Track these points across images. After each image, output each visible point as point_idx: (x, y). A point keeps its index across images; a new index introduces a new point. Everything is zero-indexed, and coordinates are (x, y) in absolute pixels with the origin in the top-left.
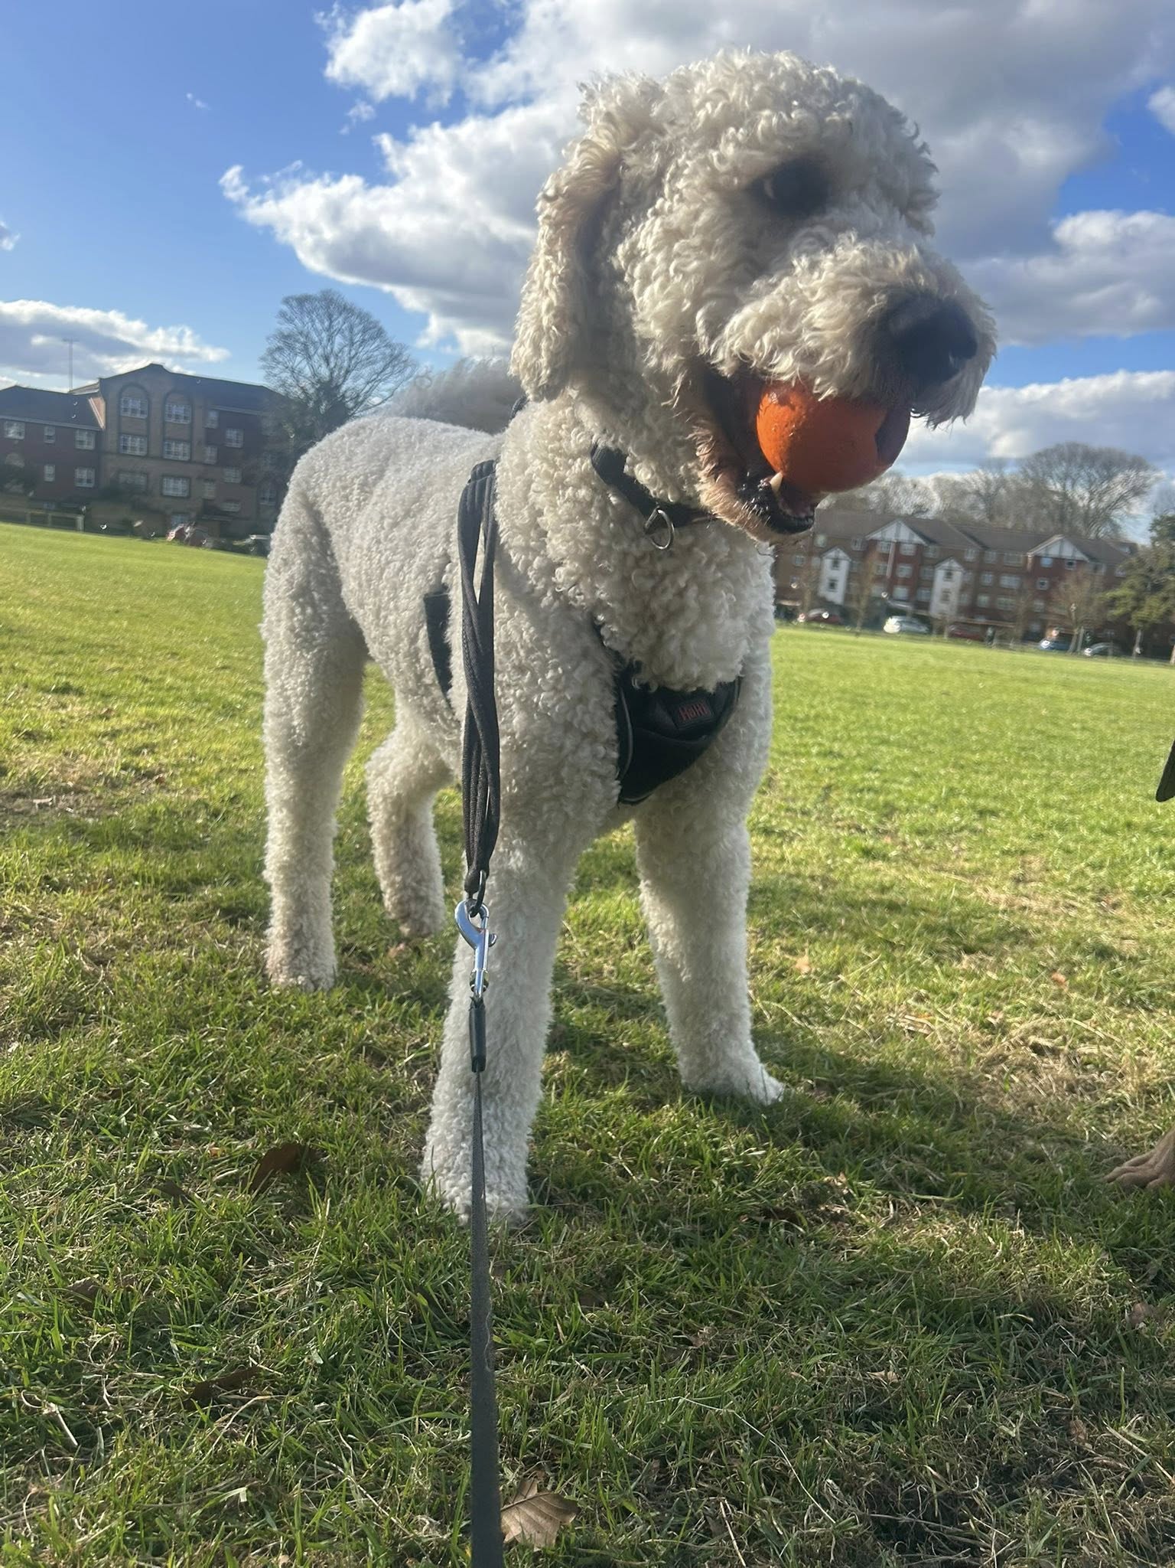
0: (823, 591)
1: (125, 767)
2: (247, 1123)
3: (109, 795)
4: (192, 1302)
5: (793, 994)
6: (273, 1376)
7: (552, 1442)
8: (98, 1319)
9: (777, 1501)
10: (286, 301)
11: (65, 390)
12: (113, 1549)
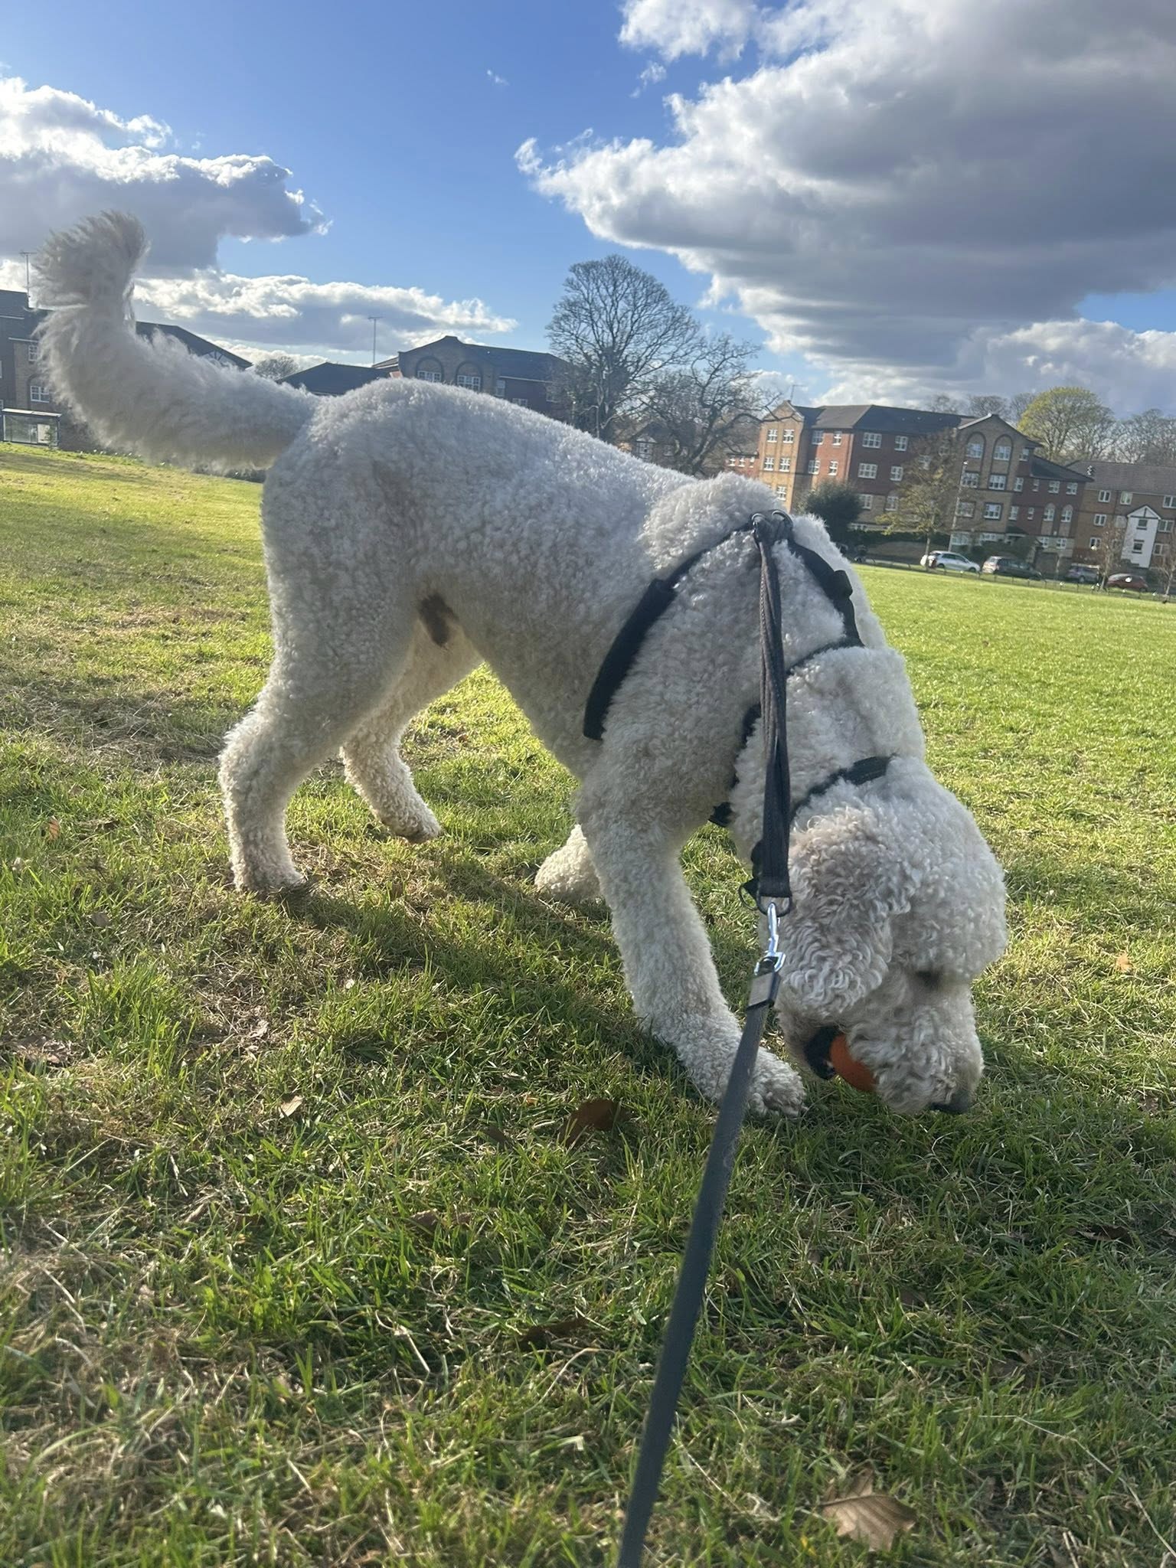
0: (1127, 553)
1: (432, 726)
2: (559, 1075)
3: (419, 750)
4: (521, 1246)
5: (1115, 996)
6: (599, 1329)
7: (878, 1441)
8: (438, 1251)
9: (1128, 1542)
10: (574, 269)
11: (369, 366)
12: (464, 1476)
